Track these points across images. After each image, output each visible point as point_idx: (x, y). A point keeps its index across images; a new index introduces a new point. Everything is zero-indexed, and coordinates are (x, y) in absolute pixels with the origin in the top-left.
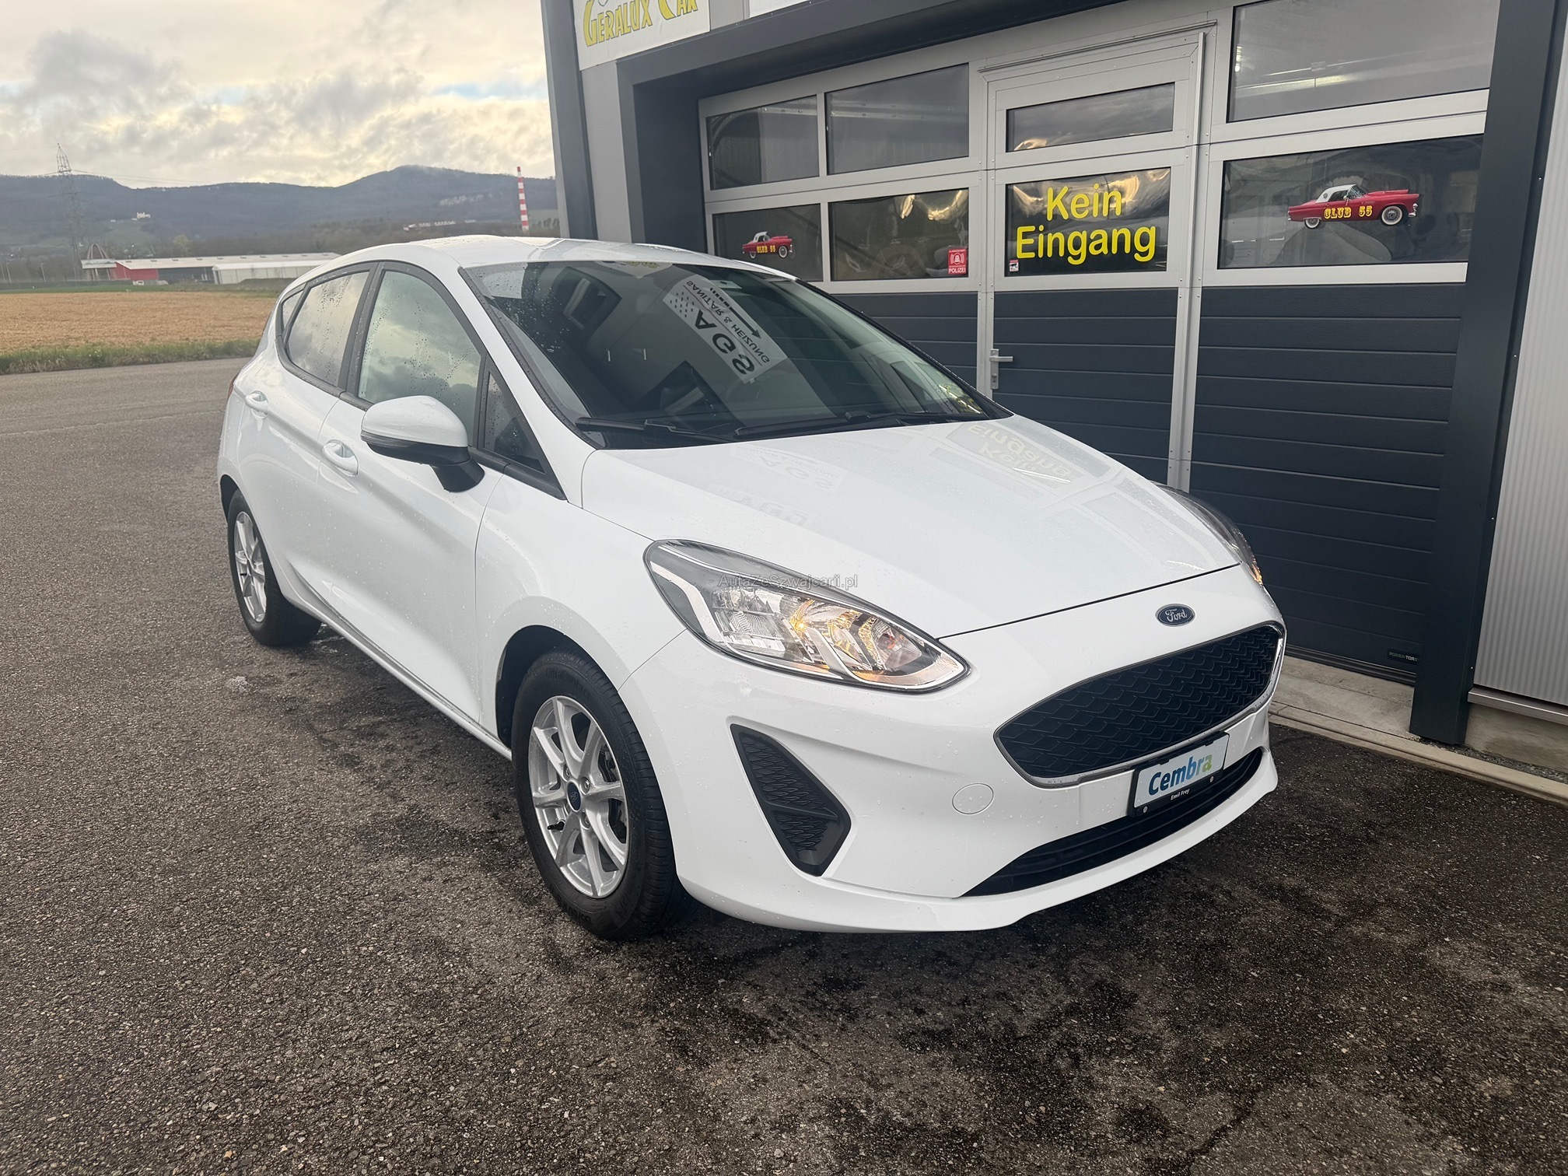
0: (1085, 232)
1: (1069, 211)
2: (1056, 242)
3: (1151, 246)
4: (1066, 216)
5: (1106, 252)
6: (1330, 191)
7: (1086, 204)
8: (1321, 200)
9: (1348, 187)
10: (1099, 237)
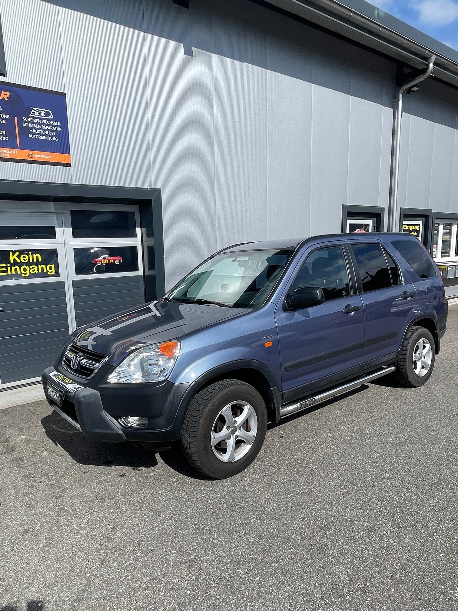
0: (28, 266)
1: (20, 260)
2: (16, 269)
3: (53, 270)
4: (19, 261)
5: (37, 272)
6: (103, 256)
7: (27, 257)
8: (100, 259)
9: (107, 256)
10: (34, 268)
